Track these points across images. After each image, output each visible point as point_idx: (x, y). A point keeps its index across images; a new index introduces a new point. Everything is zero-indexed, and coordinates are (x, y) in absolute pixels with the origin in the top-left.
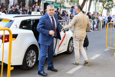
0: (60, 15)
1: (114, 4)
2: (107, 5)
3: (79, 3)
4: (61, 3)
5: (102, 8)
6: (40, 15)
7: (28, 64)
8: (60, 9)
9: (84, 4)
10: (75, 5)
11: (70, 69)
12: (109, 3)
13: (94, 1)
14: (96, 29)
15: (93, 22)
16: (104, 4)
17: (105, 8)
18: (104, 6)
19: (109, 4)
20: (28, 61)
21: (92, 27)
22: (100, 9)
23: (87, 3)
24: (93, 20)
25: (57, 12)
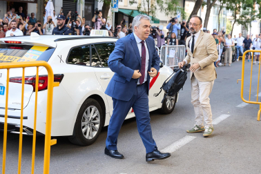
1: (256, 14)
2: (242, 16)
3: (185, 11)
5: (233, 22)
12: (246, 11)
13: (216, 8)
14: (220, 64)
16: (236, 13)
17: (238, 20)
18: (236, 17)
19: (247, 14)
20: (83, 127)
22: (228, 23)
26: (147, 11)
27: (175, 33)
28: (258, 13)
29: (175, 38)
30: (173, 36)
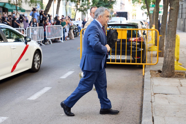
0: (16, 22)
1: (90, 5)
2: (82, 6)
3: (43, 3)
5: (76, 10)
9: (50, 5)
10: (37, 7)
11: (33, 94)
12: (84, 3)
13: (64, 1)
14: (68, 38)
15: (64, 28)
16: (77, 4)
17: (79, 9)
18: (77, 7)
19: (85, 5)
21: (62, 36)
22: (72, 11)
23: (54, 4)
24: (63, 26)
26: (16, 3)
27: (36, 18)
28: (92, 4)
29: (36, 22)
30: (35, 21)
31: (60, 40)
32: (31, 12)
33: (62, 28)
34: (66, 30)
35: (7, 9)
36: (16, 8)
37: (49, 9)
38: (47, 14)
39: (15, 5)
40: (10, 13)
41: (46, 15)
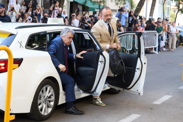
4: (100, 2)
5: (176, 12)
6: (63, 23)
7: (41, 110)
8: (98, 13)
9: (143, 4)
10: (125, 5)
14: (164, 49)
15: (159, 35)
16: (179, 3)
17: (181, 10)
18: (179, 7)
20: (40, 104)
22: (172, 12)
23: (148, 3)
25: (92, 18)
31: (154, 51)
32: (118, 12)
33: (157, 34)
34: (162, 37)
35: (88, 8)
36: (99, 6)
37: (140, 9)
38: (138, 16)
39: (98, 2)
40: (91, 13)
41: (136, 16)
